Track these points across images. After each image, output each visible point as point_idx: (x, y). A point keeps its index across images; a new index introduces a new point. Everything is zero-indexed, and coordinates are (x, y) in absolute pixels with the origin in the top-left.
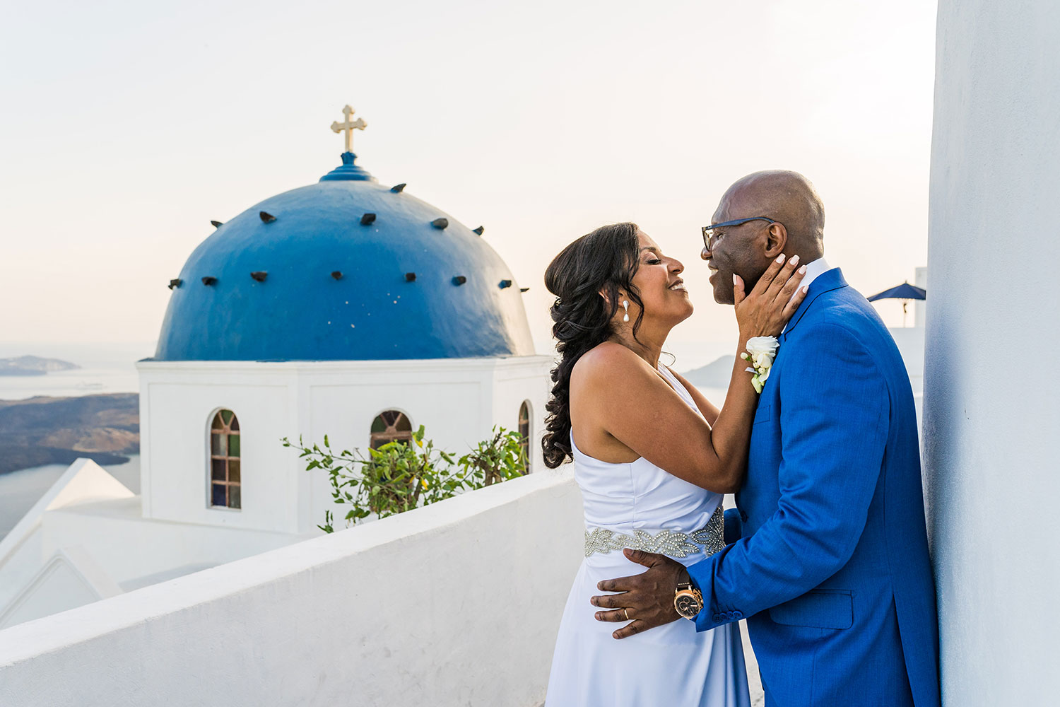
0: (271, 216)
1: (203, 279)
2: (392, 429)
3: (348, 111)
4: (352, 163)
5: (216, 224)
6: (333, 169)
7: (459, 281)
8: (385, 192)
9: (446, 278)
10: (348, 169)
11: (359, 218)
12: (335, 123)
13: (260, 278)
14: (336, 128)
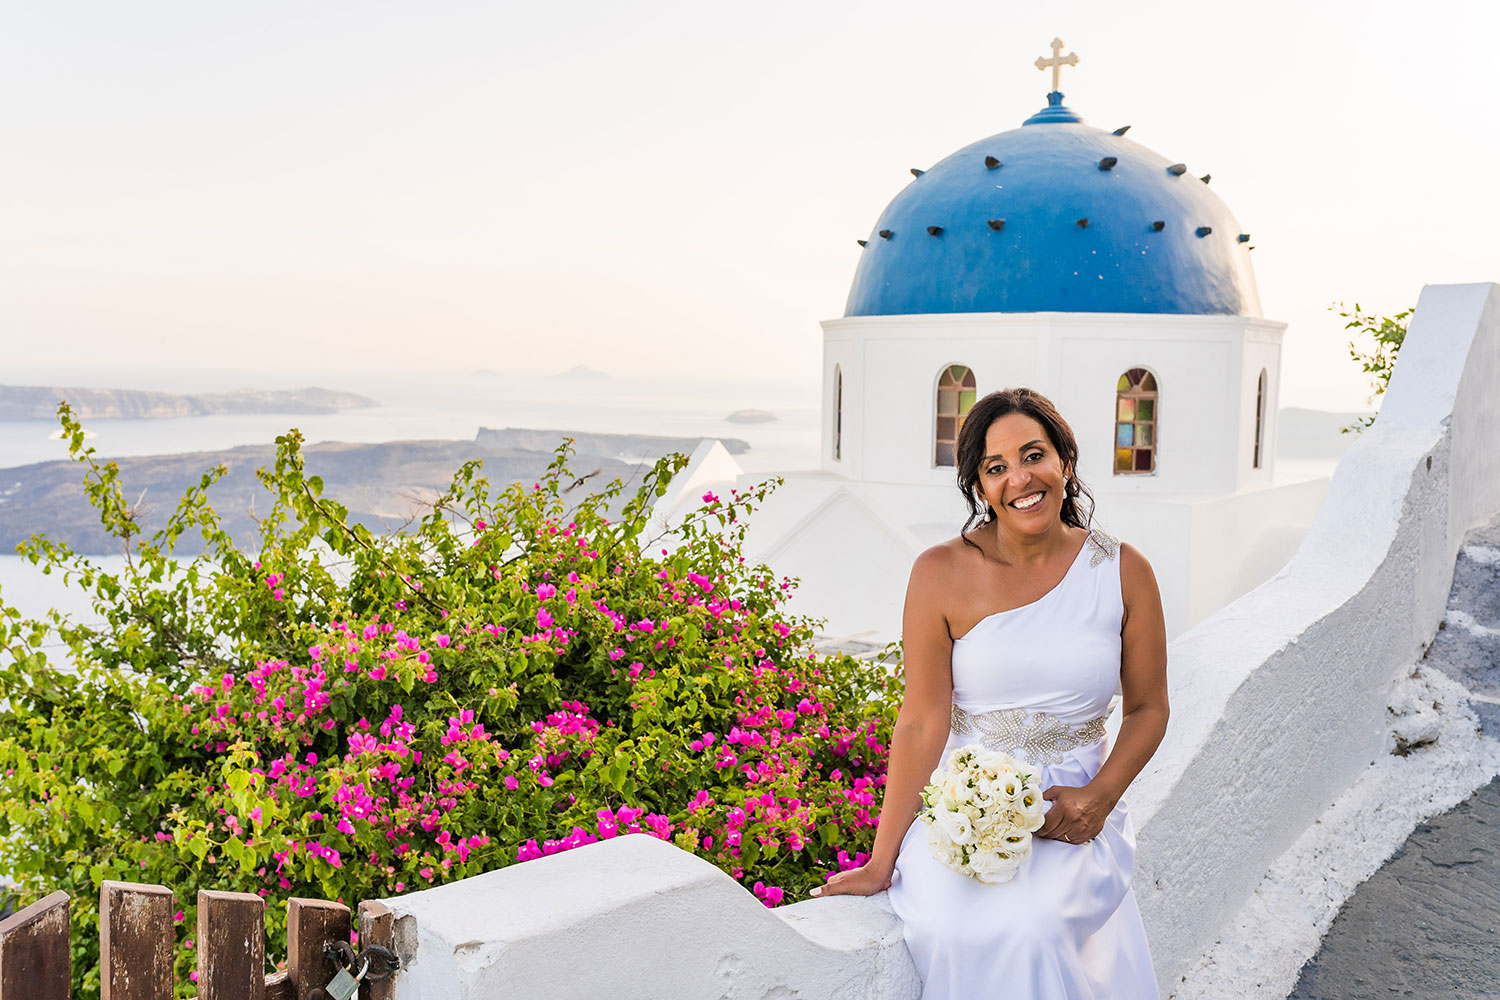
0: (997, 161)
1: (929, 229)
2: (1138, 388)
3: (1057, 44)
4: (1060, 103)
5: (917, 173)
6: (1038, 111)
7: (1203, 232)
8: (1108, 134)
9: (1191, 229)
10: (1055, 111)
11: (1096, 163)
12: (1040, 58)
13: (996, 226)
14: (1041, 64)
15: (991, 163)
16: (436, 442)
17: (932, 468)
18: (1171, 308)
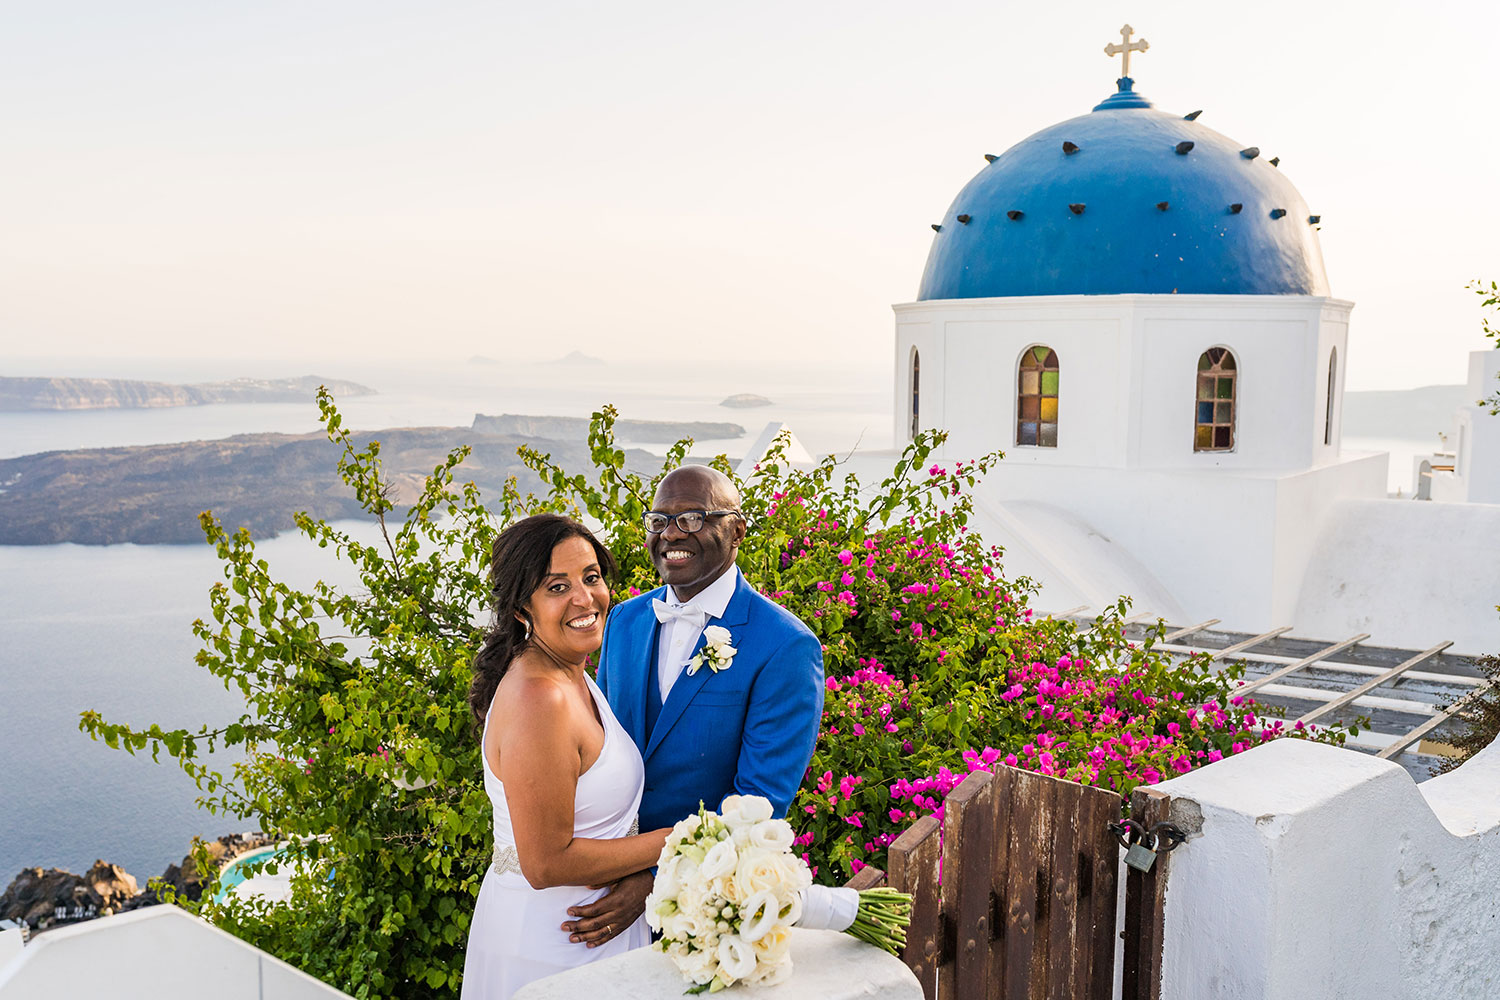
0: (1075, 147)
1: (1009, 214)
2: (1217, 367)
3: (1127, 31)
4: (1130, 90)
5: (991, 158)
6: (1108, 97)
7: (1278, 214)
8: (1180, 119)
9: (1266, 211)
10: (1125, 96)
11: (1173, 148)
12: (1110, 44)
13: (1077, 210)
14: (1111, 50)
15: (1069, 148)
16: (434, 429)
17: (1014, 447)
18: (1248, 288)
